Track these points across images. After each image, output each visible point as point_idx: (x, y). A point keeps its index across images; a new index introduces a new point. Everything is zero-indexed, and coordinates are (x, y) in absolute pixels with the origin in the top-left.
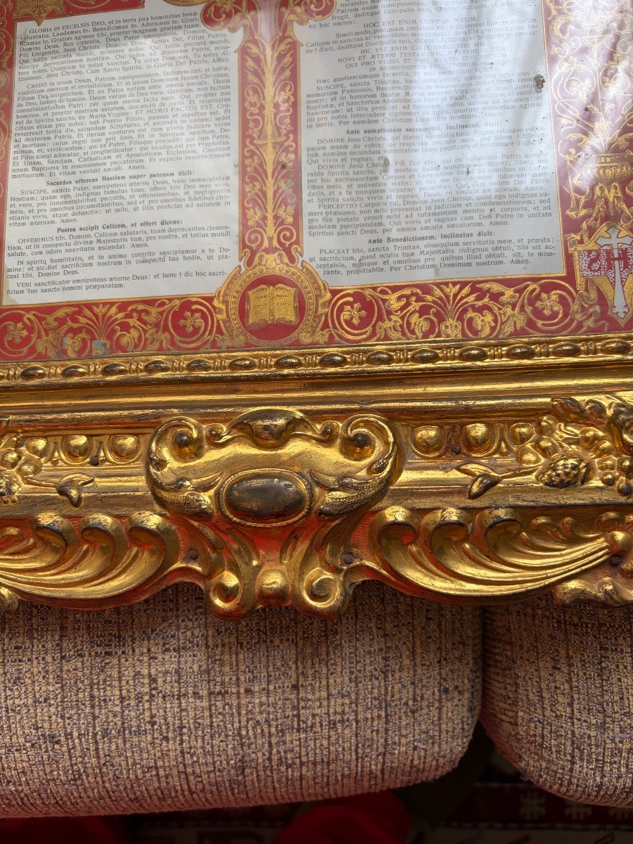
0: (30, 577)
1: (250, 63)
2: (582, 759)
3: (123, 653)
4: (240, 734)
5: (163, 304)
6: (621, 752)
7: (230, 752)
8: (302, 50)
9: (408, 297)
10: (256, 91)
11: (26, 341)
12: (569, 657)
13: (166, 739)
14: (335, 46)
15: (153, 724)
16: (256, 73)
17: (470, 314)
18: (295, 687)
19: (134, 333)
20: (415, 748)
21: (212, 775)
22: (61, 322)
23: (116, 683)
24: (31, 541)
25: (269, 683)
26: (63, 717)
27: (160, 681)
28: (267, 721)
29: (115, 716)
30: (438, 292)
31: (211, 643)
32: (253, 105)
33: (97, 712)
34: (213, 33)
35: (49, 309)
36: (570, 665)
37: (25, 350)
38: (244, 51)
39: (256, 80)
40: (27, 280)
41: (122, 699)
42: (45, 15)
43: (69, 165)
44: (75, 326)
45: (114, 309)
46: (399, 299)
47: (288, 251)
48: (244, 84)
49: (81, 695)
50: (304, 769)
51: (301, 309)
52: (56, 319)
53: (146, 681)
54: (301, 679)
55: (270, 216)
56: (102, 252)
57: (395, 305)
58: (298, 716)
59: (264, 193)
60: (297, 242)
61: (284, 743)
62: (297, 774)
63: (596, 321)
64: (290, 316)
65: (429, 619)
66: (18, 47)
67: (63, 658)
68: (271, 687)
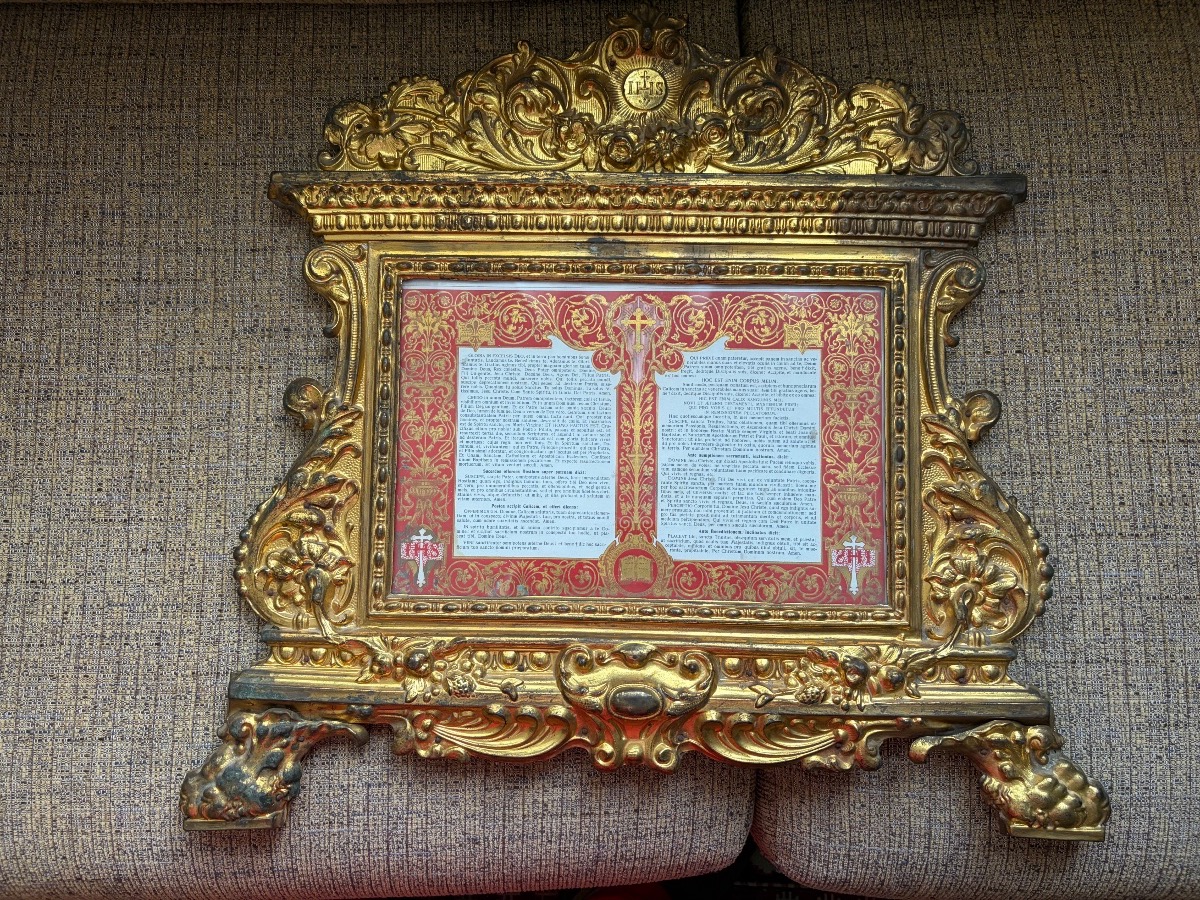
0: (480, 743)
1: (625, 398)
2: (815, 860)
3: (527, 787)
4: (598, 840)
5: (564, 563)
6: (839, 855)
7: (591, 851)
8: (660, 393)
9: (723, 571)
10: (628, 418)
11: (471, 582)
12: (810, 796)
13: (550, 842)
14: (682, 392)
15: (542, 832)
16: (628, 405)
17: (762, 585)
18: (637, 811)
19: (545, 582)
20: (709, 850)
21: (576, 865)
22: (495, 571)
23: (521, 807)
24: (480, 720)
25: (620, 807)
26: (483, 827)
27: (550, 805)
28: (617, 832)
29: (518, 827)
30: (742, 570)
31: (584, 782)
32: (626, 428)
33: (506, 823)
34: (600, 373)
35: (486, 561)
36: (811, 801)
37: (470, 588)
38: (620, 389)
39: (628, 411)
40: (471, 539)
41: (524, 816)
42: (479, 344)
43: (499, 459)
44: (505, 574)
45: (532, 565)
46: (717, 571)
47: (647, 534)
48: (620, 411)
49: (496, 813)
50: (637, 862)
51: (655, 573)
52: (492, 569)
53: (541, 805)
54: (641, 806)
55: (636, 508)
56: (523, 524)
57: (715, 576)
58: (637, 829)
59: (633, 493)
60: (654, 528)
61: (626, 846)
62: (631, 866)
63: (839, 596)
64: (648, 578)
65: (723, 769)
66: (460, 366)
67: (486, 789)
68: (621, 811)
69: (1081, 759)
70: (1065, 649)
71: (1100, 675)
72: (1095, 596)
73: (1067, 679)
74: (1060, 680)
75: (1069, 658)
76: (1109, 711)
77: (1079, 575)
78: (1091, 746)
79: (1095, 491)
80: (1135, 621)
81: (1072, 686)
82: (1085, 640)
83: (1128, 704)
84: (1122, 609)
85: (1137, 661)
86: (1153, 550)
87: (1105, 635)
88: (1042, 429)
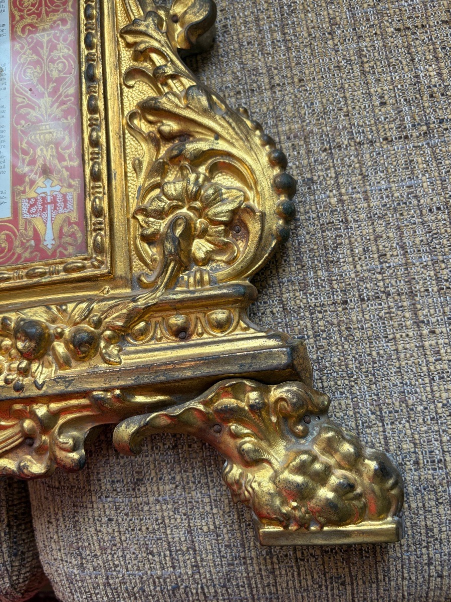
6: (99, 585)
12: (55, 513)
36: (57, 520)
63: (31, 253)
69: (370, 427)
70: (332, 288)
71: (382, 314)
72: (363, 216)
73: (339, 325)
74: (330, 327)
75: (339, 298)
76: (398, 359)
77: (341, 194)
78: (381, 410)
79: (348, 95)
80: (418, 240)
81: (346, 333)
82: (357, 272)
83: (423, 346)
84: (399, 228)
85: (427, 290)
86: (428, 151)
87: (381, 263)
88: (278, 36)
